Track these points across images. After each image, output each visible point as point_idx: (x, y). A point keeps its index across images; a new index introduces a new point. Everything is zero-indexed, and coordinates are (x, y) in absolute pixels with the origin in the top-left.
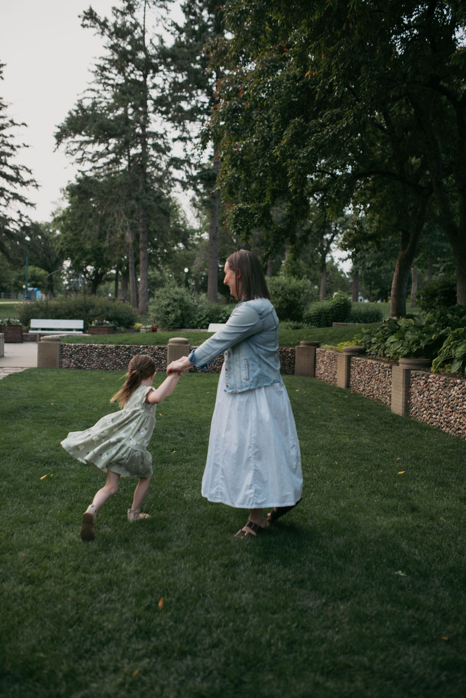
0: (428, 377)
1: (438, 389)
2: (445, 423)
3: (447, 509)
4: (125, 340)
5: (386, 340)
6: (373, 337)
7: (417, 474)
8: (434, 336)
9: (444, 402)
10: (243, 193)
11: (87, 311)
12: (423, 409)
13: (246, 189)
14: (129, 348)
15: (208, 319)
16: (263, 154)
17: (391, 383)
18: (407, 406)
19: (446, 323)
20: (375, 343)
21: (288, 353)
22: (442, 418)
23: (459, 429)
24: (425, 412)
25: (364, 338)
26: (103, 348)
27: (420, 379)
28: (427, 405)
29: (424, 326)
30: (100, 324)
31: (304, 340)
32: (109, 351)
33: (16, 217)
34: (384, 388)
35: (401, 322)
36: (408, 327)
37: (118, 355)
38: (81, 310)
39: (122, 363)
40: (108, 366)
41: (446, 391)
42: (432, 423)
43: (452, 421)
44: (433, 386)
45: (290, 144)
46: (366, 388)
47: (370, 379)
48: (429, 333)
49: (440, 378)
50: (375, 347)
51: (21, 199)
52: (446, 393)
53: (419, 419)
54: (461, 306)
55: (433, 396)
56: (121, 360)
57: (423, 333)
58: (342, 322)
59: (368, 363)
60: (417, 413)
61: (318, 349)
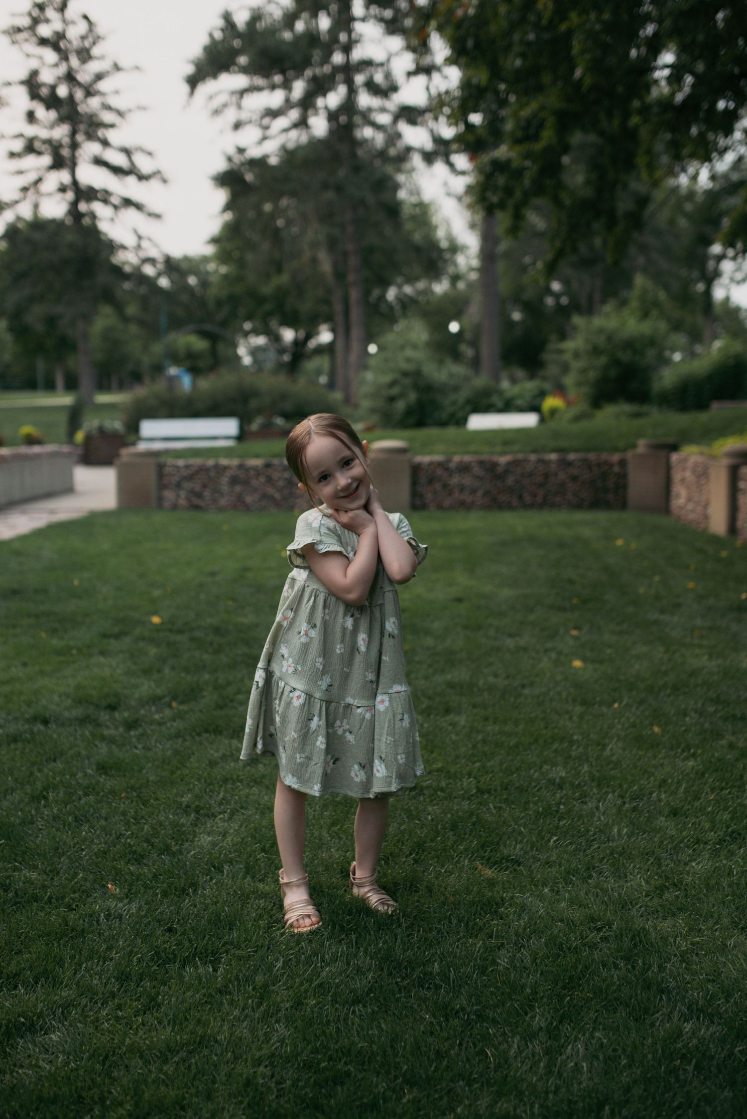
11: (246, 401)
15: (467, 406)
21: (612, 465)
26: (241, 467)
30: (266, 425)
31: (646, 437)
32: (252, 473)
33: (129, 240)
37: (269, 480)
38: (234, 401)
40: (251, 503)
51: (139, 207)
58: (731, 399)
61: (675, 457)
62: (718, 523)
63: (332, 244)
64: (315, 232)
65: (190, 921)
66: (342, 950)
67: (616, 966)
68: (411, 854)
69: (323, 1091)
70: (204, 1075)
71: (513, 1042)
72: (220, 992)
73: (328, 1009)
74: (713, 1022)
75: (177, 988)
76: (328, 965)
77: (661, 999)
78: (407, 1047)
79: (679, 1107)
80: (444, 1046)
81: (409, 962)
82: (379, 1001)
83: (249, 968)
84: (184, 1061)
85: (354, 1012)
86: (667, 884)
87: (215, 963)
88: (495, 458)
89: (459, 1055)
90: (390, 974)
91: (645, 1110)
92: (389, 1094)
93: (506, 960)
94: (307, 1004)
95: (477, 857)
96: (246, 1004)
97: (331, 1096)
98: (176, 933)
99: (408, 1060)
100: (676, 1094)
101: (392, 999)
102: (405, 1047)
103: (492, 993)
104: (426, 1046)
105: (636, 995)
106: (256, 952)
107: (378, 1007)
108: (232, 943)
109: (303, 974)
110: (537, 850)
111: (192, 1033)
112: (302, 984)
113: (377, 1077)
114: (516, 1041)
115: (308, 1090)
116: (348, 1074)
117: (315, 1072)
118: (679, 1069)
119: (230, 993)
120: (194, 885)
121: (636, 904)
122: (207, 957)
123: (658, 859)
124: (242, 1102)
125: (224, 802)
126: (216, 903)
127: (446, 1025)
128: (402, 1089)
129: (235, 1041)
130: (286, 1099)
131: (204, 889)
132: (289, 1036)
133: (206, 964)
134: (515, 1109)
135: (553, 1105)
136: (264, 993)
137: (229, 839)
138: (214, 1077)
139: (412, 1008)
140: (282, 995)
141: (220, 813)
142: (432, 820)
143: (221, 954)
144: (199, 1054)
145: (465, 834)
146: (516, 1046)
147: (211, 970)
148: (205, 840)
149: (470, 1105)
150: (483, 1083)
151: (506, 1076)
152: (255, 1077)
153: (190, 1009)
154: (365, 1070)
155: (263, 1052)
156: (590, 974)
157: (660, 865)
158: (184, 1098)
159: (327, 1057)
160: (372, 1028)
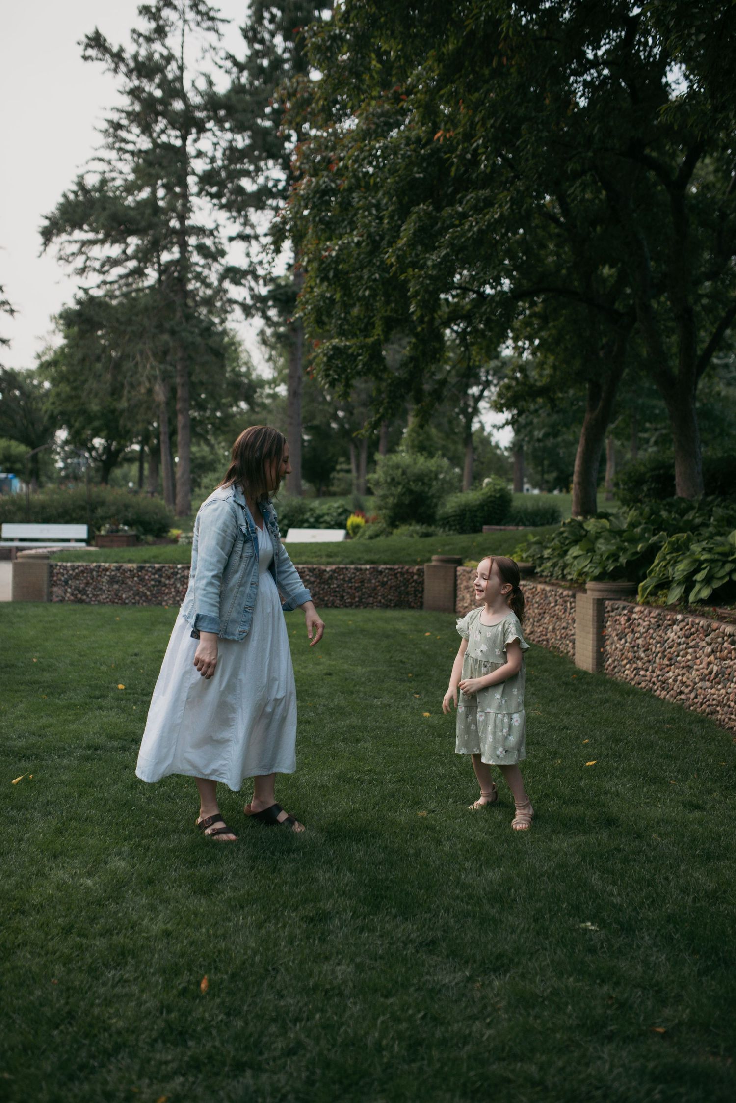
0: (631, 611)
1: (648, 629)
2: (659, 684)
3: (663, 820)
4: (154, 557)
5: (566, 552)
6: (546, 548)
7: (615, 765)
8: (640, 546)
9: (657, 650)
10: (339, 322)
11: (93, 510)
12: (625, 661)
13: (343, 315)
14: (160, 570)
15: (286, 522)
16: (370, 261)
17: (574, 621)
18: (600, 657)
19: (659, 526)
20: (549, 558)
21: (412, 574)
22: (655, 675)
23: (681, 693)
24: (628, 666)
25: (532, 550)
26: (118, 569)
27: (620, 615)
28: (630, 655)
29: (624, 531)
30: (114, 531)
31: (438, 553)
32: (128, 574)
34: (564, 628)
35: (588, 525)
36: (600, 533)
37: (142, 580)
38: (83, 508)
39: (148, 593)
40: (127, 598)
41: (660, 633)
42: (639, 684)
43: (671, 681)
44: (639, 625)
45: (411, 245)
46: (536, 629)
47: (542, 615)
48: (633, 541)
49: (650, 613)
50: (549, 564)
52: (661, 636)
53: (619, 677)
54: (682, 499)
55: (640, 641)
56: (148, 589)
57: (624, 541)
58: (498, 524)
59: (539, 589)
60: (615, 667)
61: (459, 569)
88: (323, 567)
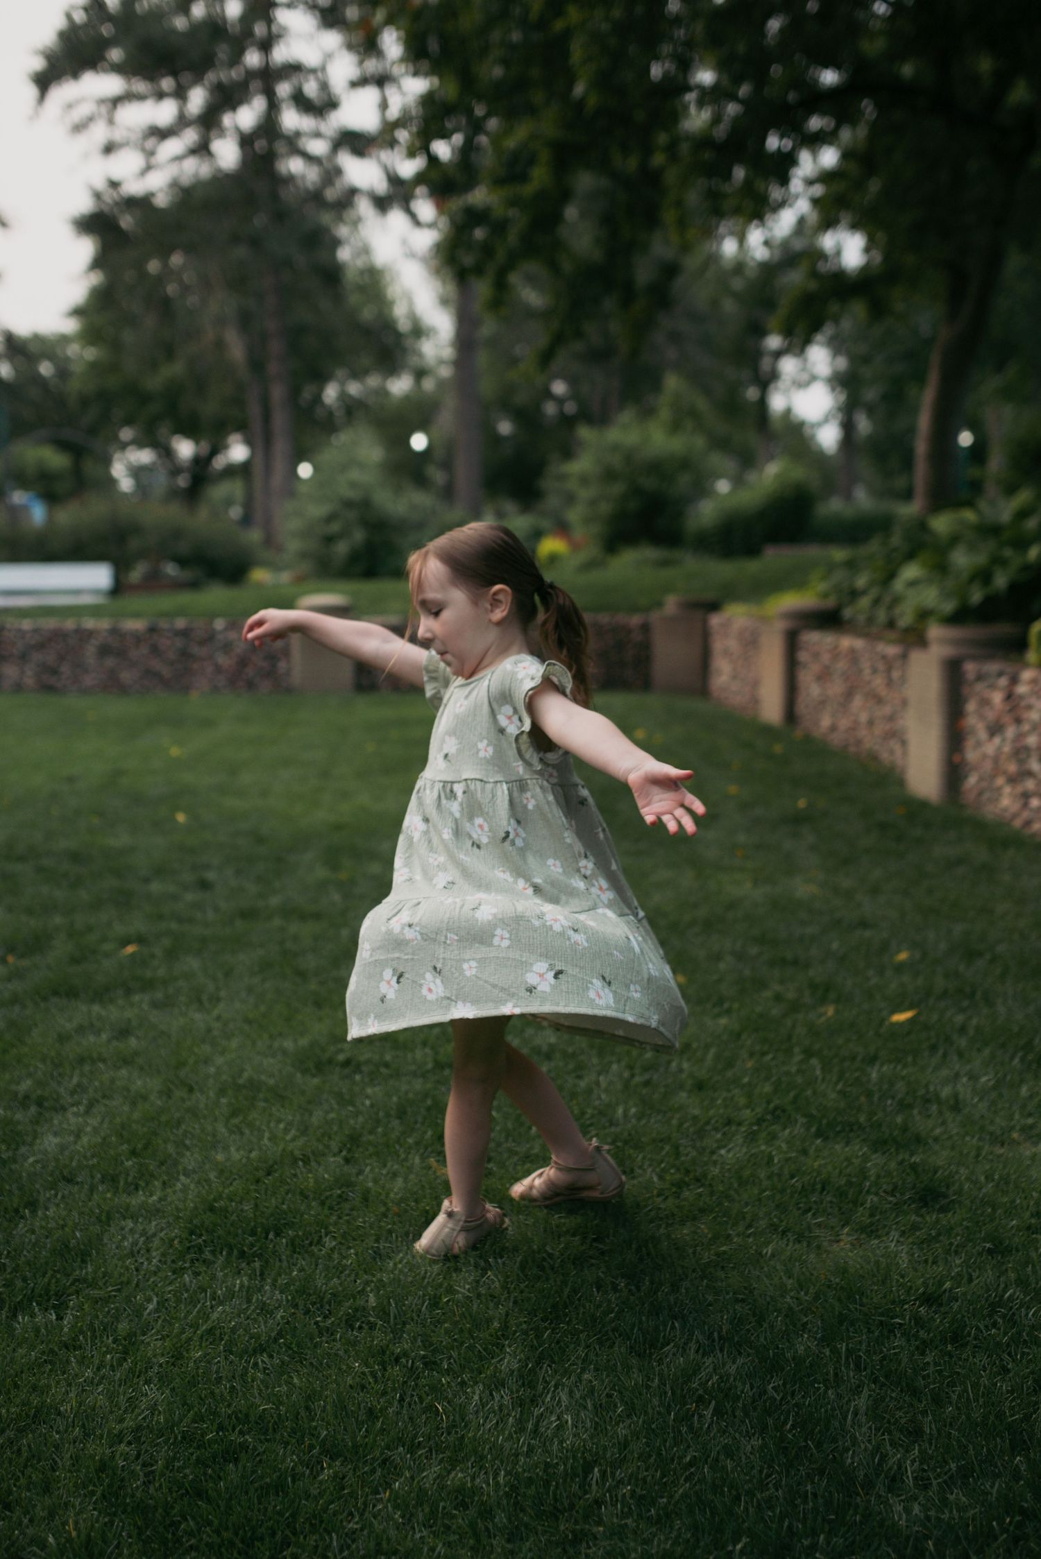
0: (1014, 680)
5: (891, 576)
6: (861, 571)
11: (123, 540)
12: (1001, 780)
14: (185, 633)
17: (904, 703)
18: (954, 773)
20: (864, 592)
21: (631, 631)
24: (1007, 789)
25: (835, 578)
26: (114, 631)
27: (992, 688)
28: (1012, 768)
29: (1005, 527)
30: (152, 575)
31: (677, 592)
32: (129, 640)
34: (887, 718)
35: (937, 524)
36: (957, 535)
37: (155, 650)
38: (105, 539)
42: (1029, 825)
44: (1029, 707)
46: (838, 722)
47: (849, 695)
48: (1021, 544)
50: (864, 602)
53: (990, 812)
55: (1032, 740)
57: (1003, 546)
58: (790, 543)
59: (844, 647)
60: (982, 791)
61: (715, 620)
62: (771, 709)
63: (245, 320)
64: (221, 303)
65: (25, 1253)
66: (241, 1281)
67: (615, 1288)
68: (341, 1151)
69: (210, 1471)
70: (39, 1461)
71: (474, 1393)
72: (67, 1348)
73: (219, 1362)
74: (740, 1354)
75: (4, 1344)
76: (221, 1303)
77: (673, 1327)
78: (328, 1407)
79: (690, 1464)
80: (379, 1403)
81: (334, 1295)
82: (291, 1349)
83: (109, 1312)
84: (12, 1443)
85: (256, 1364)
86: (687, 1179)
87: (60, 1309)
89: (398, 1413)
90: (307, 1312)
91: (646, 1471)
92: (300, 1469)
93: (467, 1287)
94: (189, 1358)
95: (432, 1152)
96: (102, 1361)
97: (220, 1478)
98: (5, 1270)
99: (328, 1423)
100: (689, 1447)
101: (309, 1345)
102: (325, 1407)
103: (447, 1332)
104: (354, 1404)
105: (641, 1322)
106: (119, 1290)
107: (288, 1356)
108: (85, 1280)
109: (186, 1317)
110: (514, 1141)
111: (24, 1405)
112: (183, 1331)
113: (285, 1448)
114: (478, 1392)
115: (187, 1471)
116: (244, 1447)
117: (198, 1448)
118: (693, 1416)
119: (80, 1347)
120: (33, 1205)
121: (646, 1206)
122: (48, 1300)
123: (677, 1147)
124: (93, 1493)
125: (80, 1089)
126: (63, 1227)
127: (383, 1375)
128: (320, 1462)
129: (85, 1411)
130: (157, 1485)
131: (47, 1209)
132: (163, 1401)
133: (46, 1310)
134: (473, 1479)
135: (524, 1471)
136: (129, 1345)
137: (85, 1140)
138: (56, 1463)
139: (336, 1355)
140: (154, 1346)
141: (73, 1105)
142: (372, 1106)
143: (68, 1296)
144: (33, 1432)
145: (416, 1122)
146: (476, 1397)
147: (54, 1317)
148: (50, 1142)
149: (412, 1478)
150: (431, 1450)
151: (463, 1437)
152: (113, 1457)
153: (22, 1372)
154: (267, 1440)
155: (125, 1425)
156: (579, 1299)
157: (678, 1155)
158: (10, 1492)
159: (215, 1426)
160: (279, 1386)
